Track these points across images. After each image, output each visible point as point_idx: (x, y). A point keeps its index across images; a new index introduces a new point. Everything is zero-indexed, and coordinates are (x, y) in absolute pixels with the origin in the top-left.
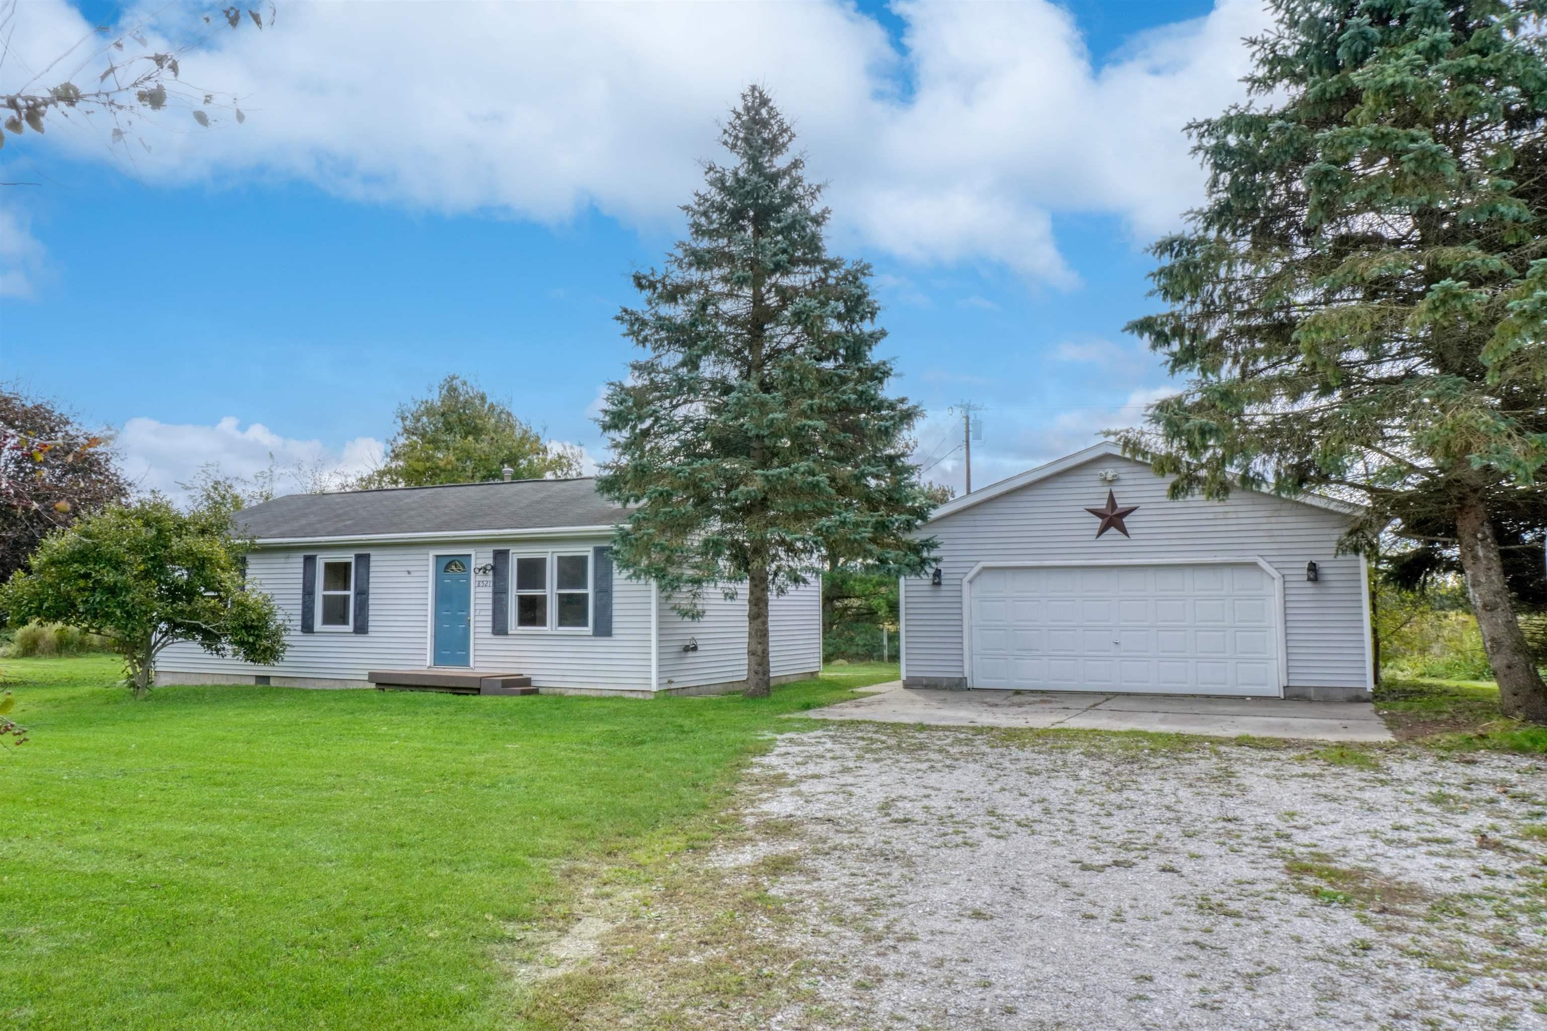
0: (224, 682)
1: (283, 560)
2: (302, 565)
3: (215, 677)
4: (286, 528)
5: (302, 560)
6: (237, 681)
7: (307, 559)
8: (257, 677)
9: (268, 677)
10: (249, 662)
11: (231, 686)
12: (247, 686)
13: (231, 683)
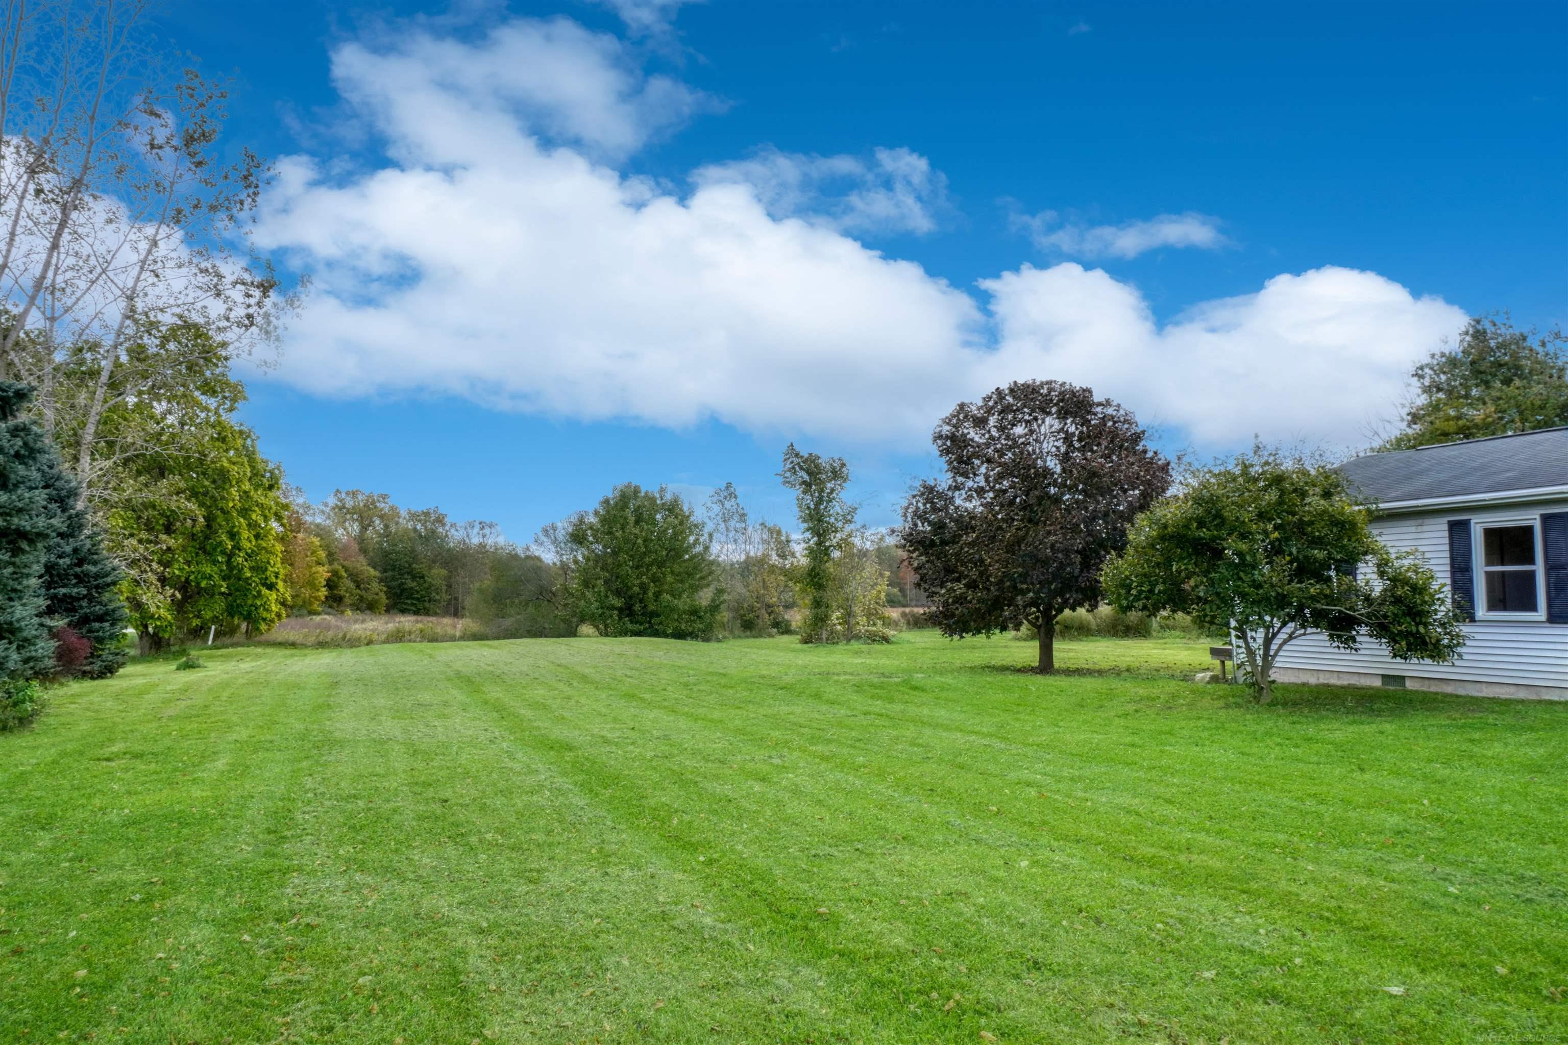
0: (1334, 681)
1: (1413, 529)
2: (1446, 534)
3: (1321, 675)
4: (1407, 488)
5: (1446, 527)
6: (1354, 681)
7: (1452, 525)
8: (1383, 676)
9: (1403, 678)
10: (1398, 660)
11: (1342, 687)
12: (1371, 688)
13: (1345, 683)
